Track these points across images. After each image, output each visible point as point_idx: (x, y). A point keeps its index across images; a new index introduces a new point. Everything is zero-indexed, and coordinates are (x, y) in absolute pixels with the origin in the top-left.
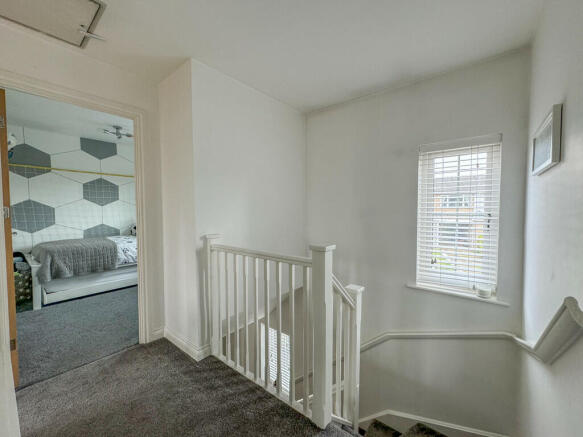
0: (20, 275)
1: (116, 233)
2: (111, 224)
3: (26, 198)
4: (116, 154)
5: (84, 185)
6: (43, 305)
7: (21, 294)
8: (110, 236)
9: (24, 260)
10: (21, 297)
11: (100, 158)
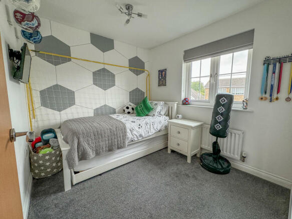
0: (53, 152)
1: (114, 112)
2: (111, 105)
3: (55, 84)
4: (113, 49)
5: (93, 73)
6: (72, 185)
7: (54, 168)
8: (111, 114)
9: (56, 137)
10: (55, 170)
11: (104, 51)
